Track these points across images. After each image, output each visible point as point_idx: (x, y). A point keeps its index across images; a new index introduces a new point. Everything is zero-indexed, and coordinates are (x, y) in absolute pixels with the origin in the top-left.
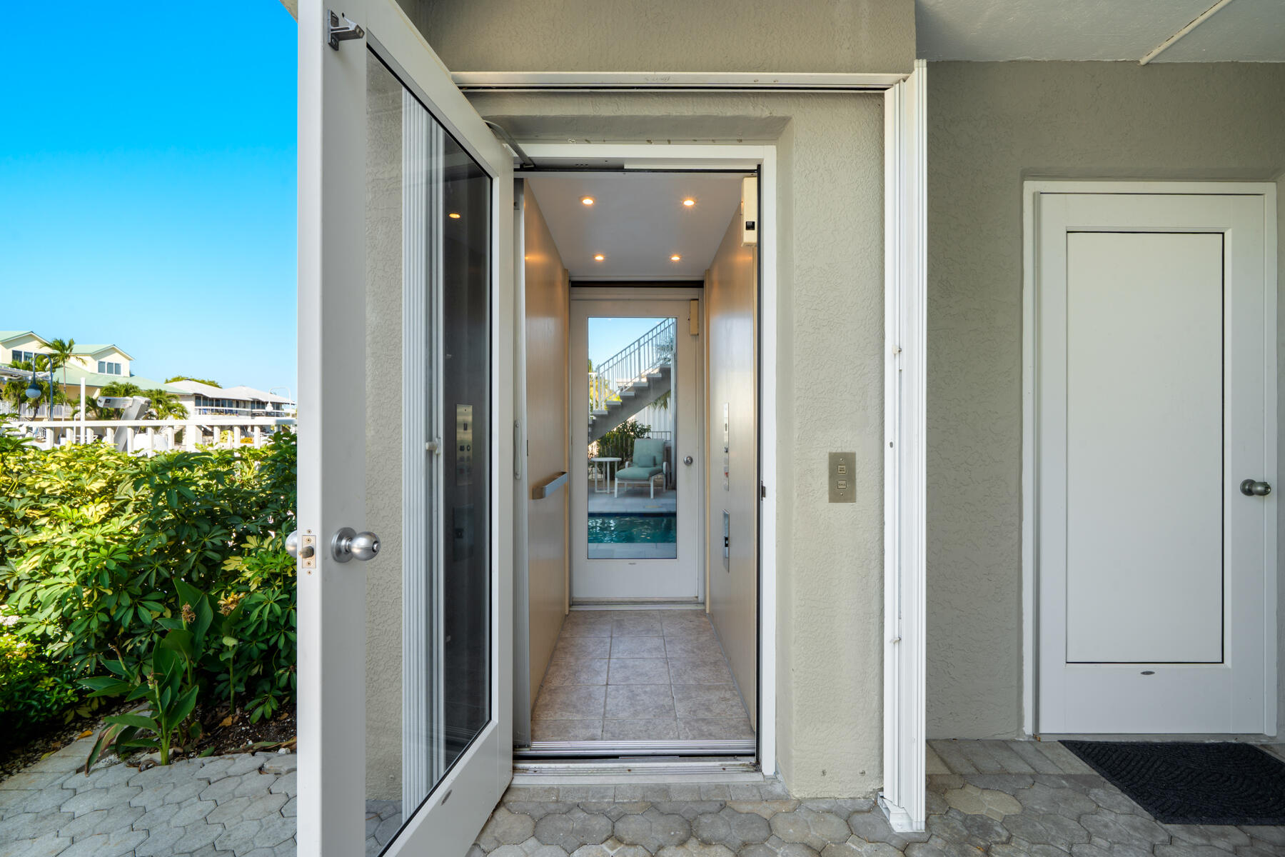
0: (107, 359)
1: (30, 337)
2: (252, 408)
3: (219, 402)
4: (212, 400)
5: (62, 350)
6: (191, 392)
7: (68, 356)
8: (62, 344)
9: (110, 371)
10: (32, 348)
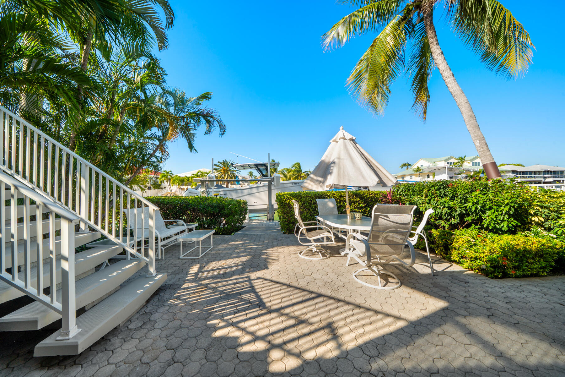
0: (475, 161)
1: (451, 158)
2: (544, 174)
3: (523, 173)
4: (521, 172)
5: (462, 160)
6: (510, 170)
7: (464, 162)
8: (462, 158)
9: (476, 165)
10: (453, 160)
